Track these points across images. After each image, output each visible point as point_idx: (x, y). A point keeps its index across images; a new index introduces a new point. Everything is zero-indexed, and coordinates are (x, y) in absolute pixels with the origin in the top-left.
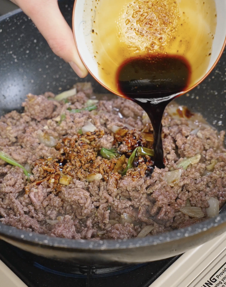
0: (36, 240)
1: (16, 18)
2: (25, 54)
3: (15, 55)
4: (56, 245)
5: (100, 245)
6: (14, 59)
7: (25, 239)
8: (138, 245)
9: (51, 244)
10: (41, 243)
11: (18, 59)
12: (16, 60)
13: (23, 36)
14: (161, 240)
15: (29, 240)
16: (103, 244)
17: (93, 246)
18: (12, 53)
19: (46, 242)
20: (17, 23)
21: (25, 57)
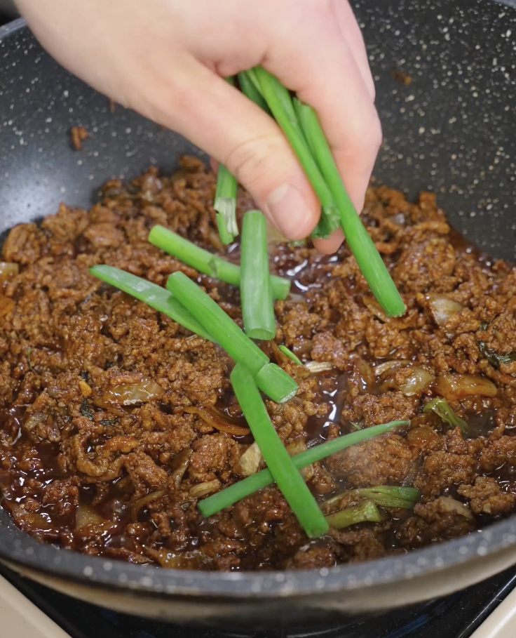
0: (123, 580)
1: (20, 40)
2: (44, 125)
3: (19, 129)
4: (172, 589)
5: (277, 584)
6: (18, 137)
7: (95, 578)
8: (368, 581)
9: (159, 587)
10: (134, 584)
11: (25, 137)
12: (22, 142)
13: (36, 83)
14: (422, 567)
15: (105, 578)
16: (285, 581)
17: (263, 587)
18: (14, 125)
19: (147, 582)
20: (22, 50)
21: (44, 133)
